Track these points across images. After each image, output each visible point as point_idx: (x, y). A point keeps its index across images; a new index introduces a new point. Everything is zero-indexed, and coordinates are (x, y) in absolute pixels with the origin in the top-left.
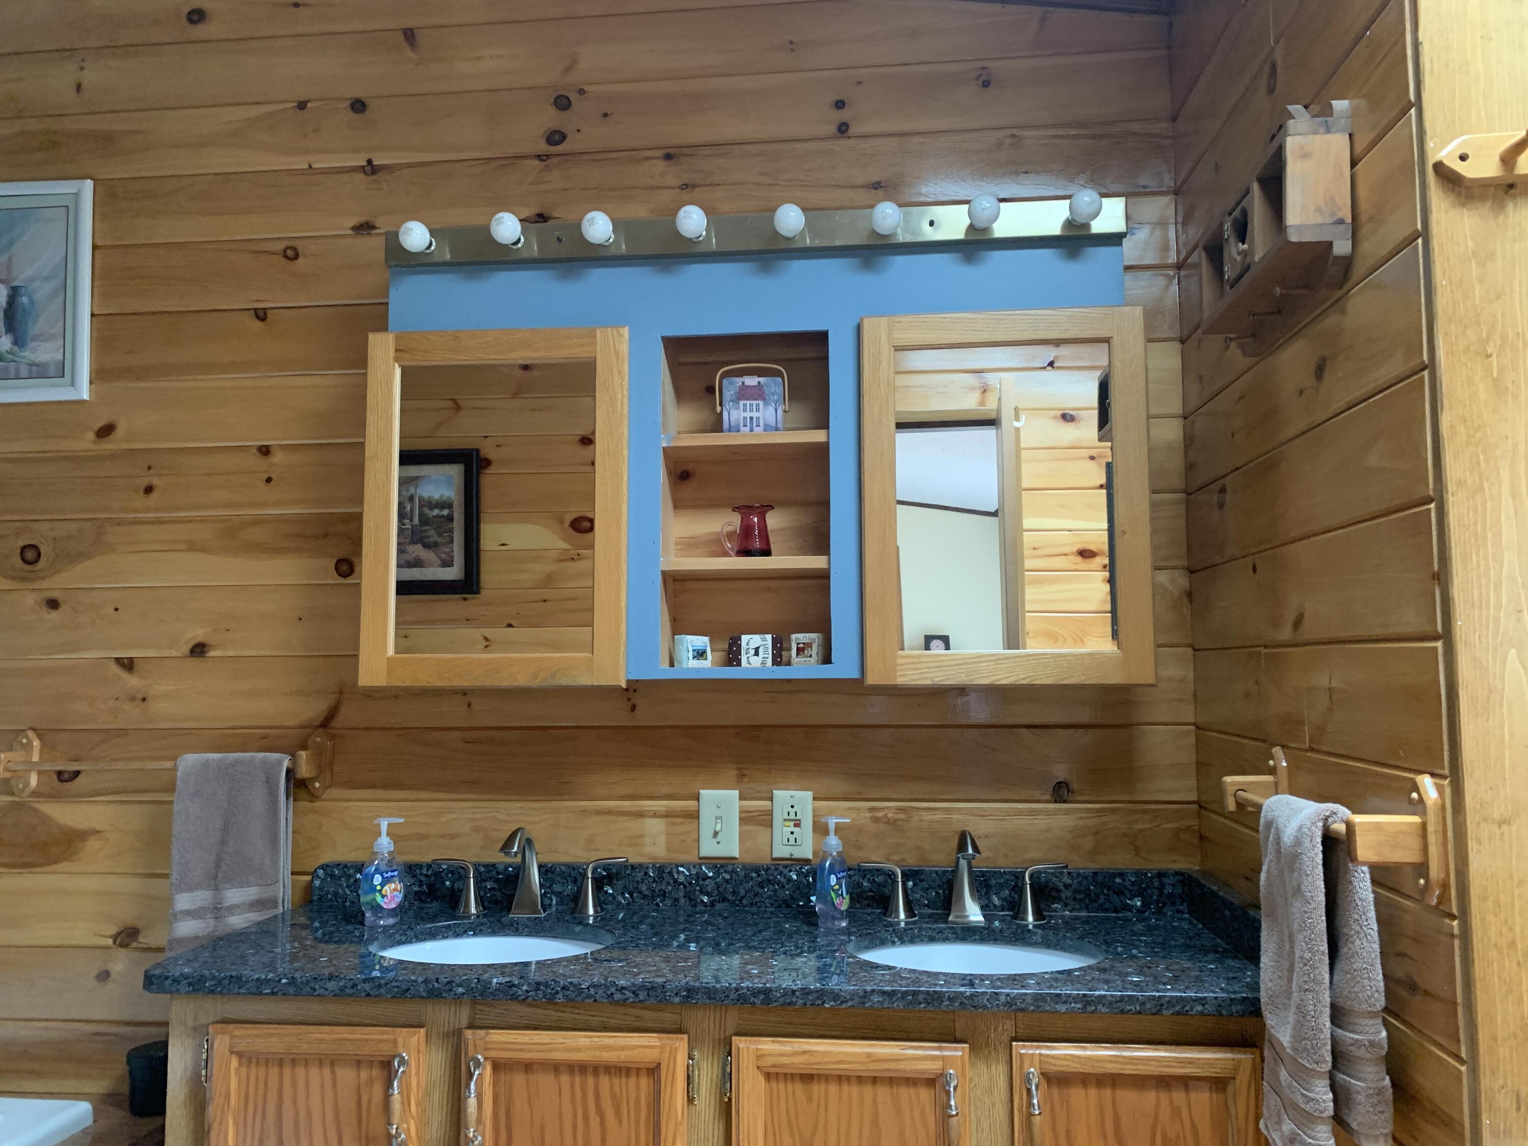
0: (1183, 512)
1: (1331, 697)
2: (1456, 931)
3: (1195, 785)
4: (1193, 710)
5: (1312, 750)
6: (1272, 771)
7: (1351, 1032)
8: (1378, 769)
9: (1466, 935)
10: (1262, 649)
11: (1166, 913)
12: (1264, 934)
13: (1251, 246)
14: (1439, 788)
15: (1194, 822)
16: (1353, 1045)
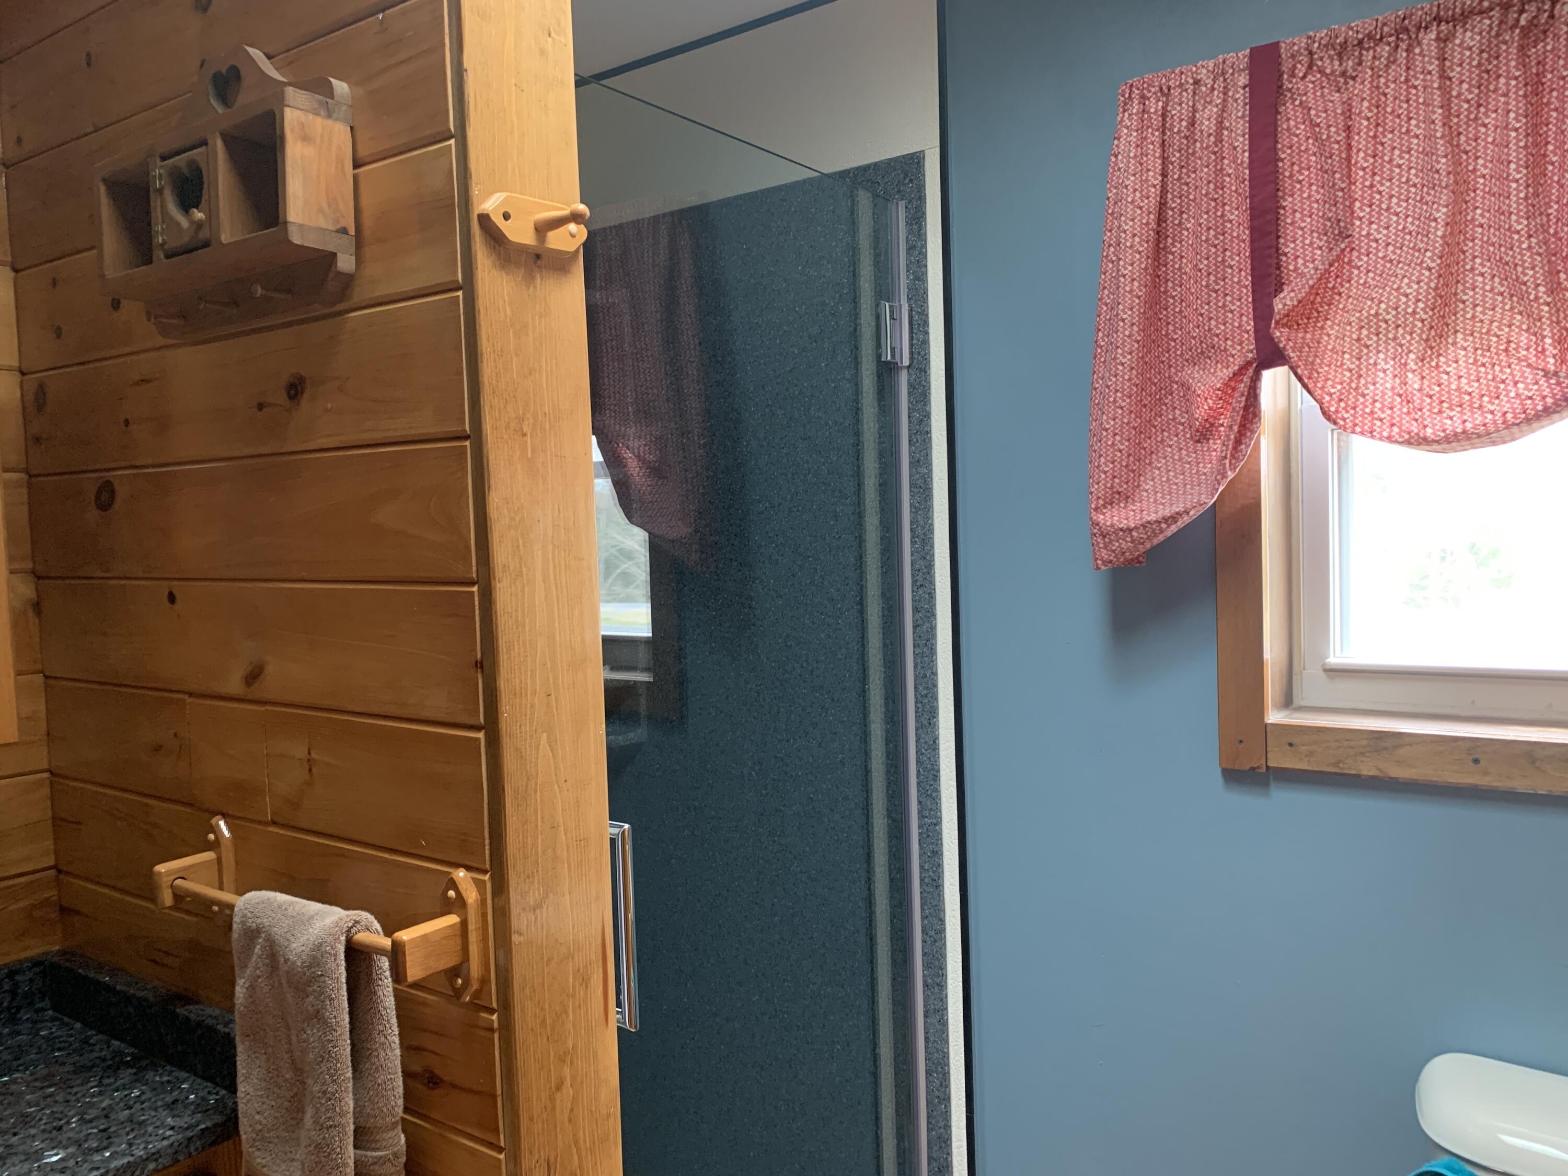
0: (25, 498)
1: (310, 770)
2: (496, 1025)
3: (52, 847)
4: (45, 753)
5: (274, 823)
6: (214, 846)
7: (374, 1150)
8: (387, 856)
9: (507, 1027)
10: (186, 697)
11: (21, 1019)
12: (241, 1059)
13: (212, 215)
14: (480, 885)
15: (52, 893)
16: (375, 1163)
